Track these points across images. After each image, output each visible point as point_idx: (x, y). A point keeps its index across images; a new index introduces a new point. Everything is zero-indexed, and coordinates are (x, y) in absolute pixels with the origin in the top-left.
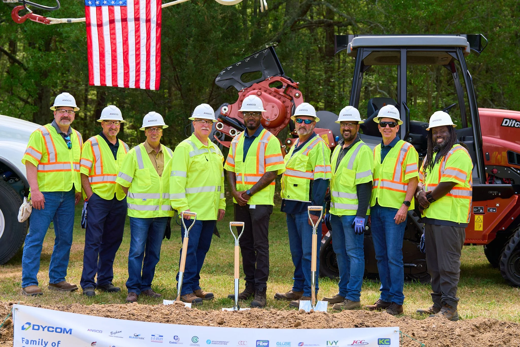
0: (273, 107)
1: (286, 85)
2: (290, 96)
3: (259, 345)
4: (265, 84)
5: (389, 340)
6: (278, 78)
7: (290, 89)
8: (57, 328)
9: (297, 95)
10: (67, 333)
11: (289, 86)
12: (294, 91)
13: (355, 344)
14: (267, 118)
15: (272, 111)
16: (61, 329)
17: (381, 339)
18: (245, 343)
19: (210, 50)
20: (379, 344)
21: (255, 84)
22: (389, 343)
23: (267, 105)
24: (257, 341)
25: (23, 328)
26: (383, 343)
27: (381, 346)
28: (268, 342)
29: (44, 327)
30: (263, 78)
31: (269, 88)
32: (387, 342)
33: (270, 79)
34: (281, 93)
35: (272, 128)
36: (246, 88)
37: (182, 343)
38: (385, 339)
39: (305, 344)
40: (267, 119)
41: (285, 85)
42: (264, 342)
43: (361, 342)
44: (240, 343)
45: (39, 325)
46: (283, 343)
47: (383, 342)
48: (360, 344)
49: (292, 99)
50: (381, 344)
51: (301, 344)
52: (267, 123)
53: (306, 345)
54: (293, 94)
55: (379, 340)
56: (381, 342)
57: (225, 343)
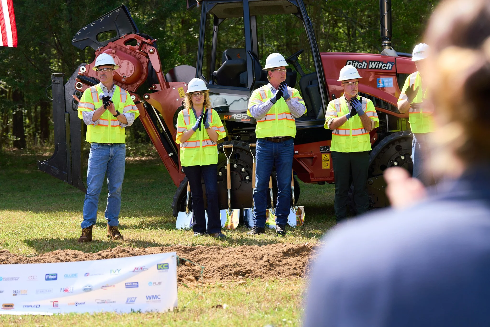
0: (128, 64)
1: (140, 42)
2: (145, 52)
3: (48, 278)
4: (120, 42)
5: (167, 265)
6: (132, 36)
7: (145, 46)
9: (151, 51)
11: (143, 43)
12: (149, 47)
13: (136, 270)
14: (123, 74)
15: (128, 68)
17: (160, 264)
18: (35, 277)
19: (86, 14)
20: (158, 269)
21: (111, 43)
22: (167, 268)
23: (122, 62)
24: (47, 275)
26: (162, 268)
27: (160, 270)
28: (56, 275)
30: (117, 36)
31: (124, 46)
32: (165, 266)
33: (125, 37)
34: (137, 51)
35: (130, 84)
36: (102, 47)
38: (164, 264)
39: (90, 274)
40: (123, 76)
41: (139, 42)
42: (52, 275)
43: (141, 269)
44: (30, 278)
46: (71, 275)
47: (162, 266)
48: (140, 270)
49: (147, 57)
50: (161, 269)
51: (87, 275)
52: (123, 80)
53: (92, 275)
54: (148, 50)
55: (158, 265)
56: (160, 267)
57: (16, 279)
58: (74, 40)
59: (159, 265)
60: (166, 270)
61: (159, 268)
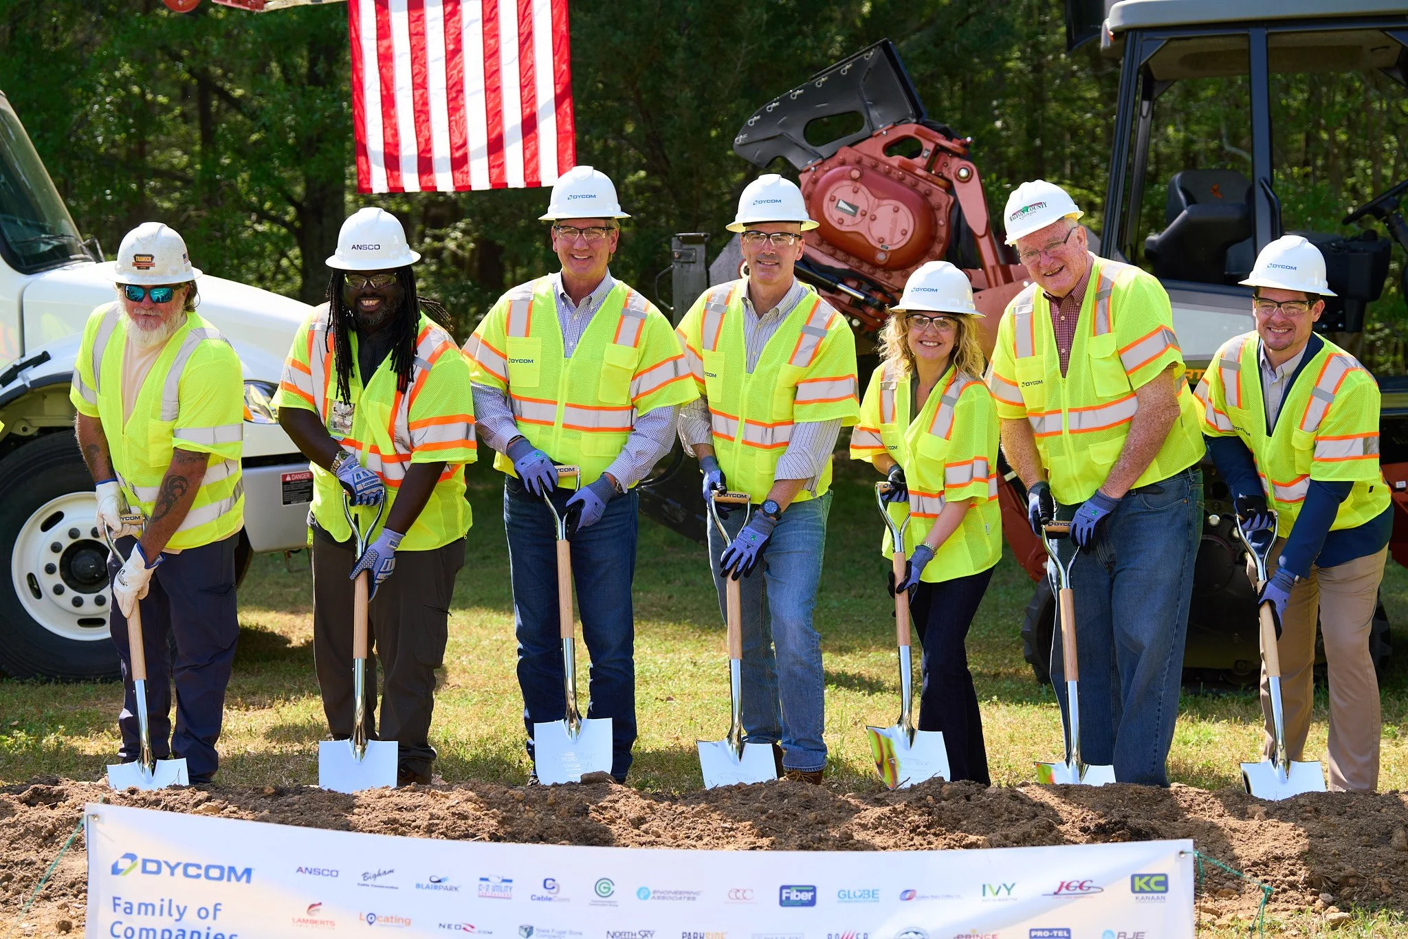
0: (896, 210)
1: (931, 146)
2: (943, 177)
3: (788, 898)
4: (872, 148)
5: (1162, 879)
6: (909, 129)
7: (943, 157)
8: (208, 868)
9: (963, 173)
10: (238, 879)
11: (939, 150)
12: (955, 162)
13: (1064, 891)
14: (881, 241)
15: (895, 222)
16: (221, 868)
17: (1141, 876)
18: (748, 895)
19: (739, 59)
20: (1133, 890)
21: (846, 149)
22: (1163, 888)
23: (879, 206)
24: (783, 888)
25: (115, 870)
26: (1146, 888)
27: (1140, 895)
28: (814, 889)
29: (173, 864)
30: (865, 130)
31: (884, 157)
32: (1157, 883)
33: (887, 132)
34: (920, 172)
35: (895, 269)
36: (820, 161)
37: (567, 900)
38: (1152, 876)
39: (918, 894)
40: (879, 246)
41: (928, 147)
42: (801, 891)
43: (1081, 887)
44: (733, 895)
45: (161, 859)
46: (858, 894)
47: (1147, 883)
48: (1078, 891)
49: (950, 189)
50: (1142, 891)
51: (908, 895)
52: (881, 257)
53: (923, 897)
54: (953, 170)
55: (1133, 877)
56: (1139, 884)
57: (691, 896)
58: (740, 139)
59: (1137, 879)
60: (1160, 895)
61: (1137, 889)
